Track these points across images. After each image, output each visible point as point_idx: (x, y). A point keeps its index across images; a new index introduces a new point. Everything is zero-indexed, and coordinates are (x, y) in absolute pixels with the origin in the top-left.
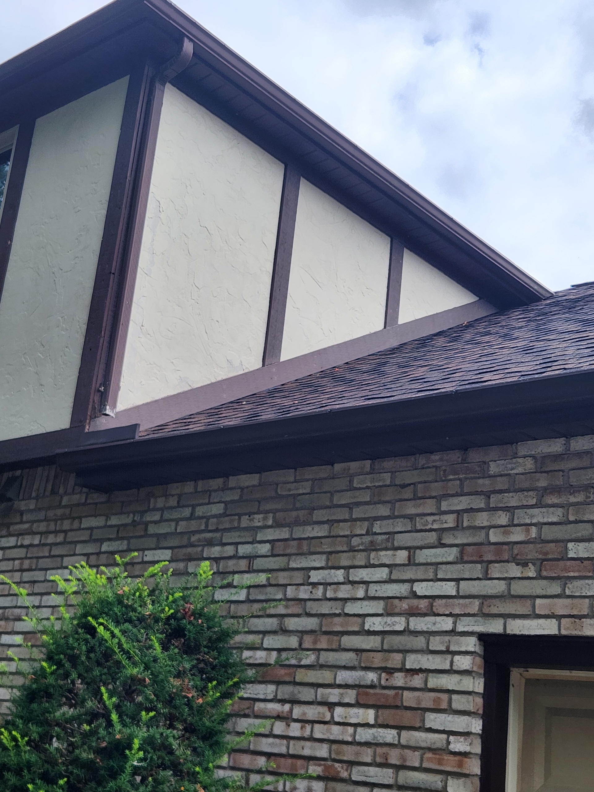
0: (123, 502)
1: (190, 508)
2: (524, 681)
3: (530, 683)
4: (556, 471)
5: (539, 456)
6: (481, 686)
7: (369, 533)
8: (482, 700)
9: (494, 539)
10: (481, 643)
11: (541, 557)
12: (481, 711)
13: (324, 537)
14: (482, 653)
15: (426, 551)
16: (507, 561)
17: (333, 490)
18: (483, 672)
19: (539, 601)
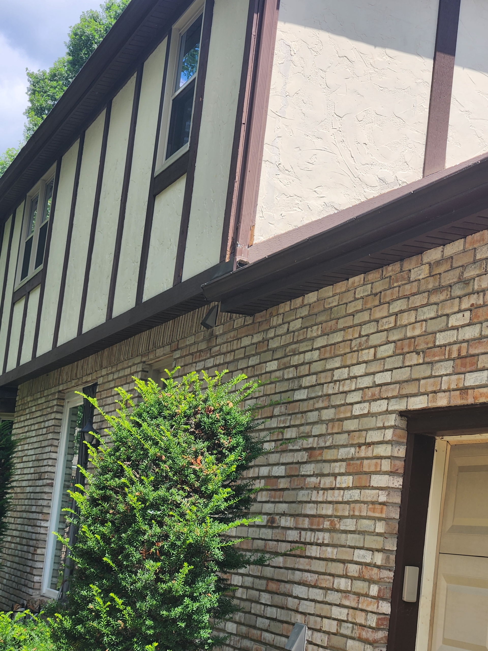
0: (259, 322)
1: (287, 324)
2: (449, 447)
3: (455, 448)
4: (436, 274)
5: (432, 262)
6: (401, 452)
7: (360, 336)
8: (403, 463)
9: (409, 334)
10: (403, 418)
11: (426, 346)
12: (401, 471)
13: (341, 342)
14: (404, 426)
15: (382, 348)
16: (412, 352)
17: (347, 301)
18: (405, 441)
19: (422, 382)
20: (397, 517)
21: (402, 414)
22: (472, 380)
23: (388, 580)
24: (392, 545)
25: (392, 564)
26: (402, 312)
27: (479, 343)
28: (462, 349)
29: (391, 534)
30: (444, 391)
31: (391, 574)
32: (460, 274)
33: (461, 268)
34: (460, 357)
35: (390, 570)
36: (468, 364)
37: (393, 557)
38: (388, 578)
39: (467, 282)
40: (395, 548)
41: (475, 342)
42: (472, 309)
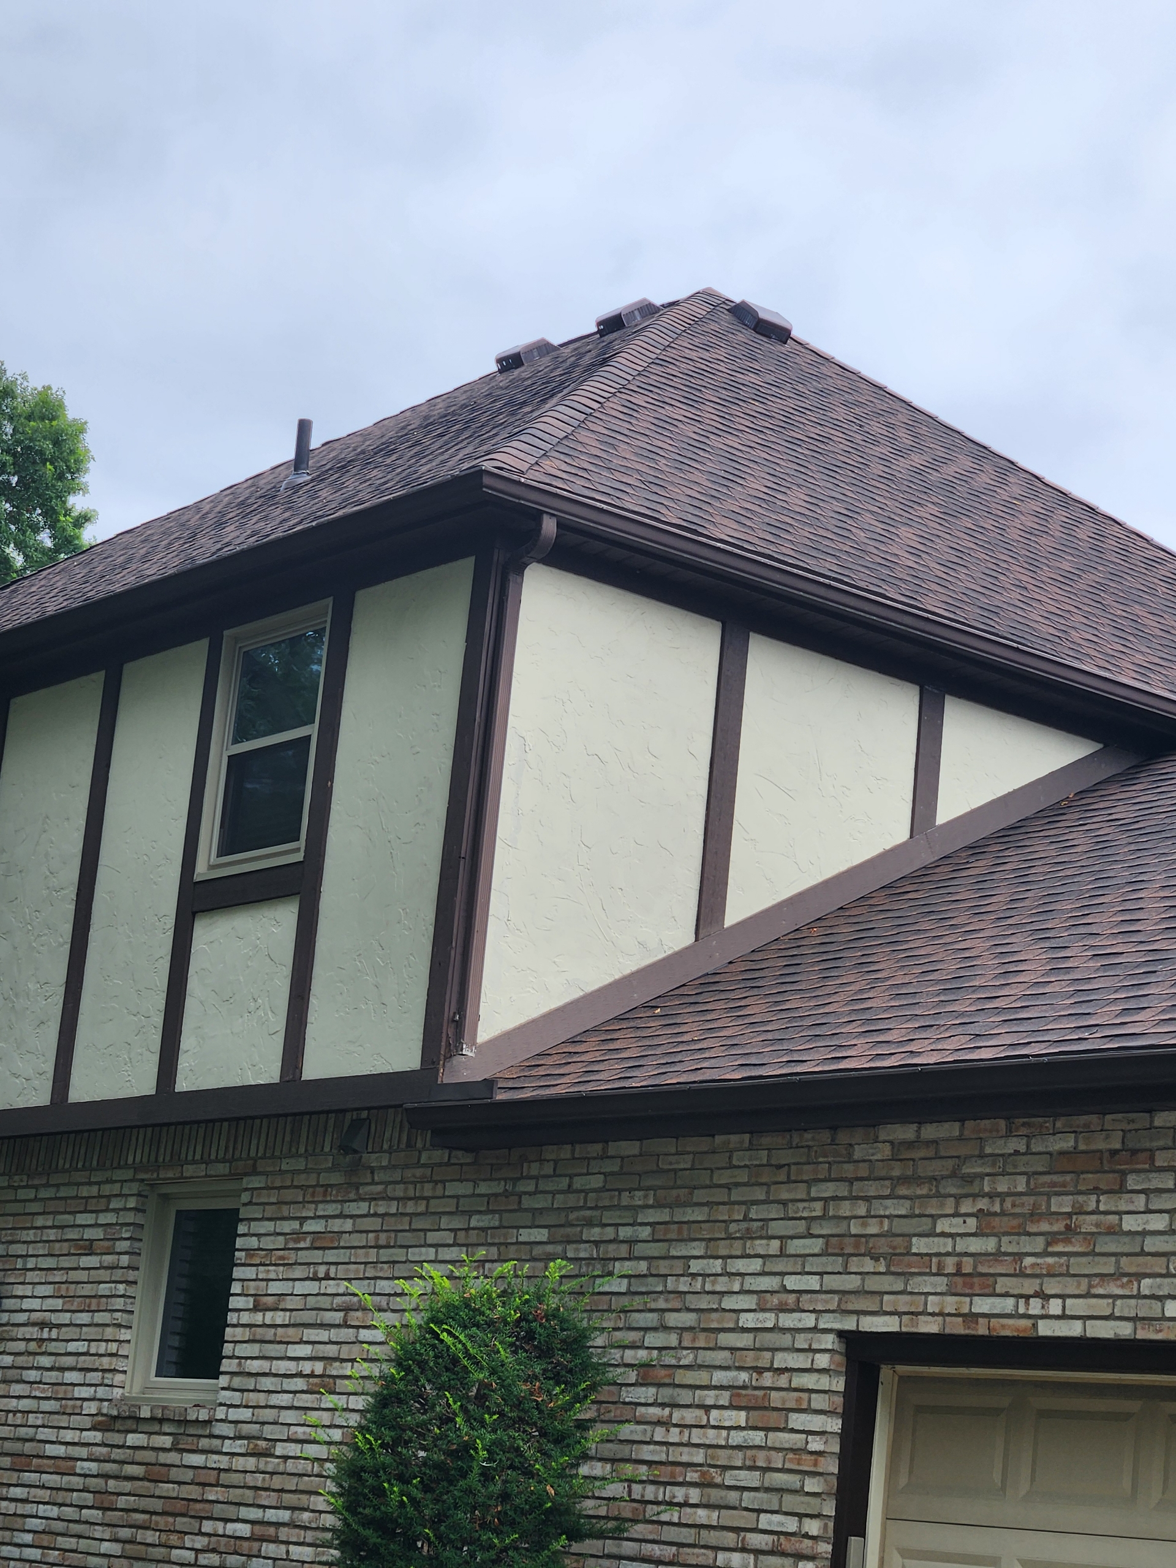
0: (492, 1165)
1: (568, 1179)
2: (896, 1378)
3: (903, 1379)
4: (908, 1159)
5: (896, 1142)
6: (839, 1384)
7: (746, 1219)
8: (842, 1399)
9: (854, 1230)
10: (842, 1340)
11: (891, 1251)
12: (840, 1410)
13: (704, 1222)
14: (844, 1351)
15: (796, 1241)
16: (863, 1255)
17: (713, 1166)
18: (844, 1370)
19: (886, 1297)
20: (836, 1471)
21: (841, 1334)
22: (988, 1307)
23: (826, 1556)
24: (829, 1508)
25: (831, 1533)
26: (835, 1198)
27: (996, 1260)
28: (963, 1265)
29: (828, 1494)
30: (933, 1314)
31: (829, 1548)
32: (954, 1166)
33: (957, 1160)
34: (959, 1273)
35: (828, 1543)
36: (976, 1285)
37: (831, 1525)
38: (826, 1553)
39: (969, 1179)
40: (834, 1514)
41: (988, 1258)
42: (979, 1214)
